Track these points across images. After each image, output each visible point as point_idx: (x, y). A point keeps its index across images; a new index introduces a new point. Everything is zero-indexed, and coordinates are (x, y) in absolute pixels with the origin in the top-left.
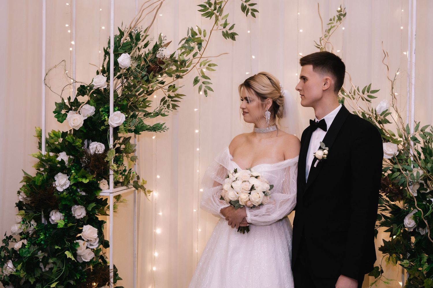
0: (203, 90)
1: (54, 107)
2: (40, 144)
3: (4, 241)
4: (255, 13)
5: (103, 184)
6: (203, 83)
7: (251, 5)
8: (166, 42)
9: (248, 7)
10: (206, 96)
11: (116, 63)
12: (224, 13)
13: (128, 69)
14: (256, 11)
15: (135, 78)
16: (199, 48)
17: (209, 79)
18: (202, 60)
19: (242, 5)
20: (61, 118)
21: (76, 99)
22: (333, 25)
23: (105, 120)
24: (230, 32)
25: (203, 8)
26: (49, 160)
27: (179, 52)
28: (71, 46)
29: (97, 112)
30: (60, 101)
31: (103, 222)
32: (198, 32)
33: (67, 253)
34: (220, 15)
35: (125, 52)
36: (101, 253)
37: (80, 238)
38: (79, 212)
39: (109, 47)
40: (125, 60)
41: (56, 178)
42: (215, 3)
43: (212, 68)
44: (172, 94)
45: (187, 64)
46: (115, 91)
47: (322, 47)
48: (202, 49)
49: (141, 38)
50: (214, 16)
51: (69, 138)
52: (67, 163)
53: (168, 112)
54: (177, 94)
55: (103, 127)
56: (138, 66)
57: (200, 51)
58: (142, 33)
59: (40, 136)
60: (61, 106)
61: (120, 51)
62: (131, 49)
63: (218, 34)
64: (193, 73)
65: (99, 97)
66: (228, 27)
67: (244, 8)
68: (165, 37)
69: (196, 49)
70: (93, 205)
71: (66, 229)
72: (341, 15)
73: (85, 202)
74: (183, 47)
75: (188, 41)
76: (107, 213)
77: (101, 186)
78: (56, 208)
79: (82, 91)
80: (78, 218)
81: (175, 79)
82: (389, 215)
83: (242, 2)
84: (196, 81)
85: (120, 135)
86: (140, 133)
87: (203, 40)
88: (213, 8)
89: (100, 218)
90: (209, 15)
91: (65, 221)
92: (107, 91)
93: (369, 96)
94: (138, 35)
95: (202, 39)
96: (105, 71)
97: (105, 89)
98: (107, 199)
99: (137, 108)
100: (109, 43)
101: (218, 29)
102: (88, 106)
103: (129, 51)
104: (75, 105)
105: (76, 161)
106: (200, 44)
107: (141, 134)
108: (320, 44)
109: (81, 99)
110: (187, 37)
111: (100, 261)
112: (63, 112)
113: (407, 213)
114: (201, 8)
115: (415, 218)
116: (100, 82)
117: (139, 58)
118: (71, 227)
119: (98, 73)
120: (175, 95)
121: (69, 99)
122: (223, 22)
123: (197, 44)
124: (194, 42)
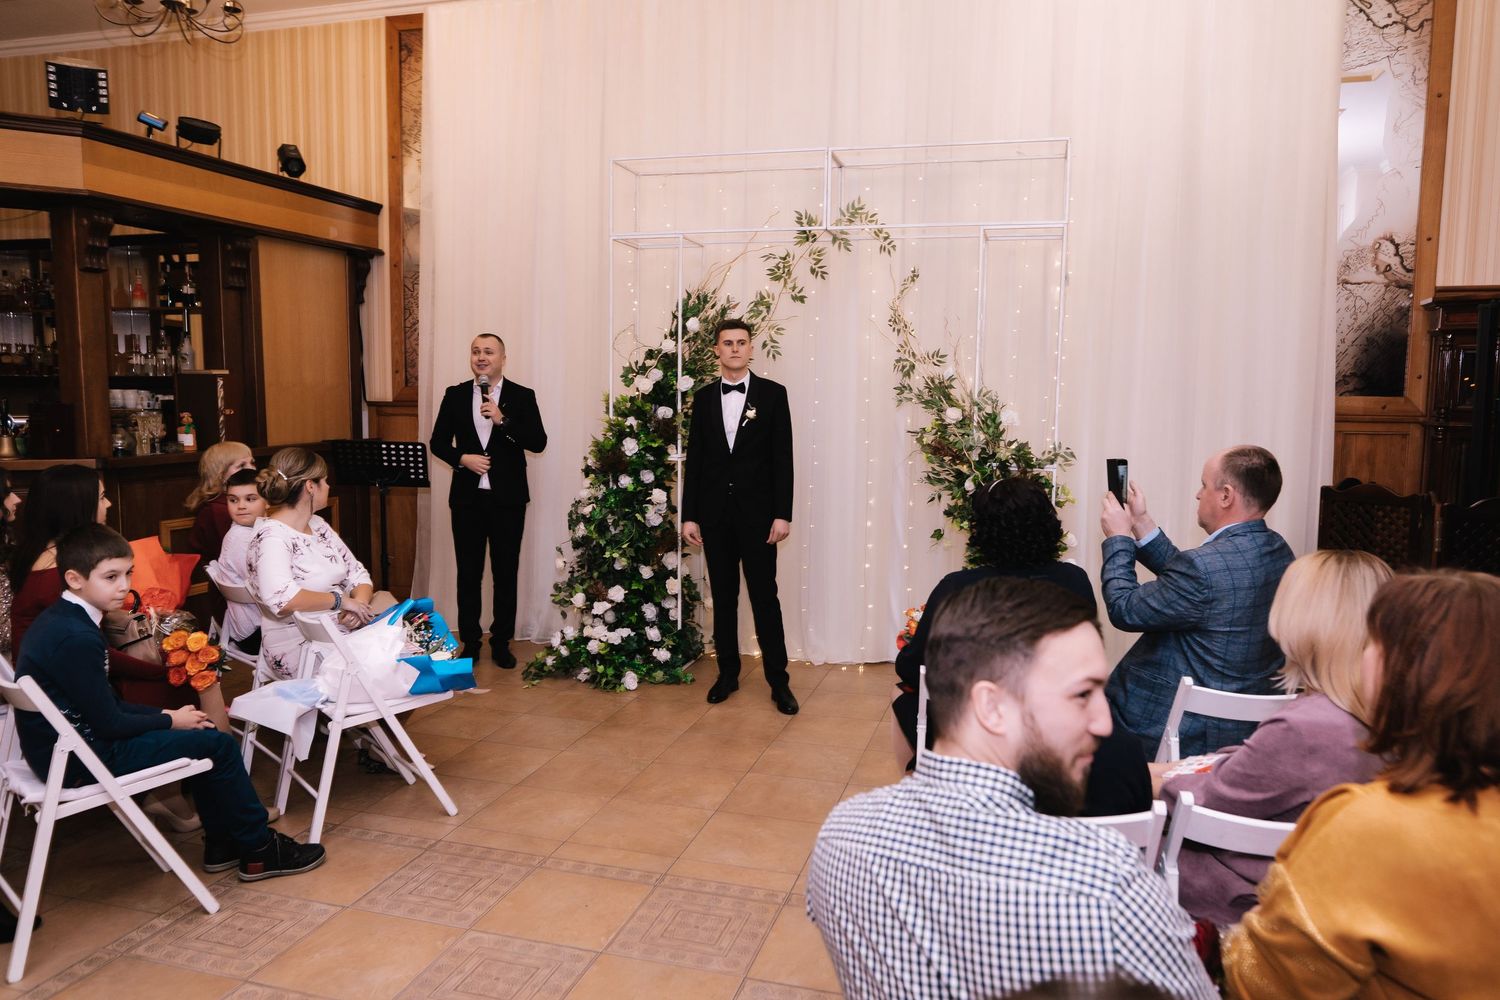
0: (771, 356)
1: (622, 372)
2: (608, 408)
3: (573, 505)
4: (824, 275)
5: (671, 449)
6: (772, 347)
7: (820, 267)
8: (734, 303)
9: (817, 269)
10: (775, 361)
11: (684, 327)
12: (793, 276)
13: (697, 334)
14: (826, 273)
15: (703, 341)
16: (768, 312)
17: (778, 343)
18: (772, 323)
19: (812, 268)
20: (628, 382)
21: (644, 364)
22: (906, 287)
23: (673, 385)
24: (799, 295)
25: (772, 273)
26: (618, 424)
27: (748, 316)
28: (635, 306)
29: (665, 376)
30: (627, 365)
31: (670, 488)
32: (766, 296)
33: (637, 515)
34: (789, 279)
35: (693, 316)
36: (669, 518)
37: (650, 502)
38: (648, 477)
39: (677, 310)
40: (693, 324)
41: (624, 442)
42: (784, 267)
43: (782, 332)
45: (756, 327)
46: (683, 355)
48: (771, 313)
49: (708, 299)
50: (783, 279)
51: (639, 402)
52: (635, 427)
55: (672, 392)
56: (706, 330)
57: (768, 314)
58: (710, 295)
59: (607, 401)
60: (629, 370)
61: (689, 314)
62: (699, 312)
63: (786, 299)
64: (761, 337)
65: (667, 360)
66: (797, 290)
67: (813, 271)
68: (733, 298)
69: (764, 313)
70: (661, 469)
71: (635, 494)
72: (915, 276)
73: (652, 466)
74: (751, 311)
75: (756, 304)
76: (674, 478)
77: (669, 451)
78: (625, 472)
79: (650, 354)
80: (647, 482)
82: (952, 479)
83: (811, 265)
84: (765, 345)
85: (687, 400)
87: (772, 304)
88: (781, 271)
89: (667, 484)
90: (778, 278)
91: (634, 485)
92: (675, 355)
93: (938, 361)
94: (706, 296)
95: (770, 302)
96: (673, 335)
97: (673, 354)
98: (674, 465)
99: (705, 372)
100: (677, 307)
101: (787, 292)
102: (655, 371)
103: (696, 315)
104: (643, 370)
105: (643, 427)
106: (768, 308)
109: (649, 363)
110: (756, 300)
111: (668, 526)
112: (630, 376)
113: (969, 476)
114: (769, 272)
115: (974, 480)
116: (668, 346)
117: (705, 320)
118: (641, 491)
119: (666, 338)
121: (637, 363)
122: (791, 285)
123: (765, 308)
124: (762, 306)
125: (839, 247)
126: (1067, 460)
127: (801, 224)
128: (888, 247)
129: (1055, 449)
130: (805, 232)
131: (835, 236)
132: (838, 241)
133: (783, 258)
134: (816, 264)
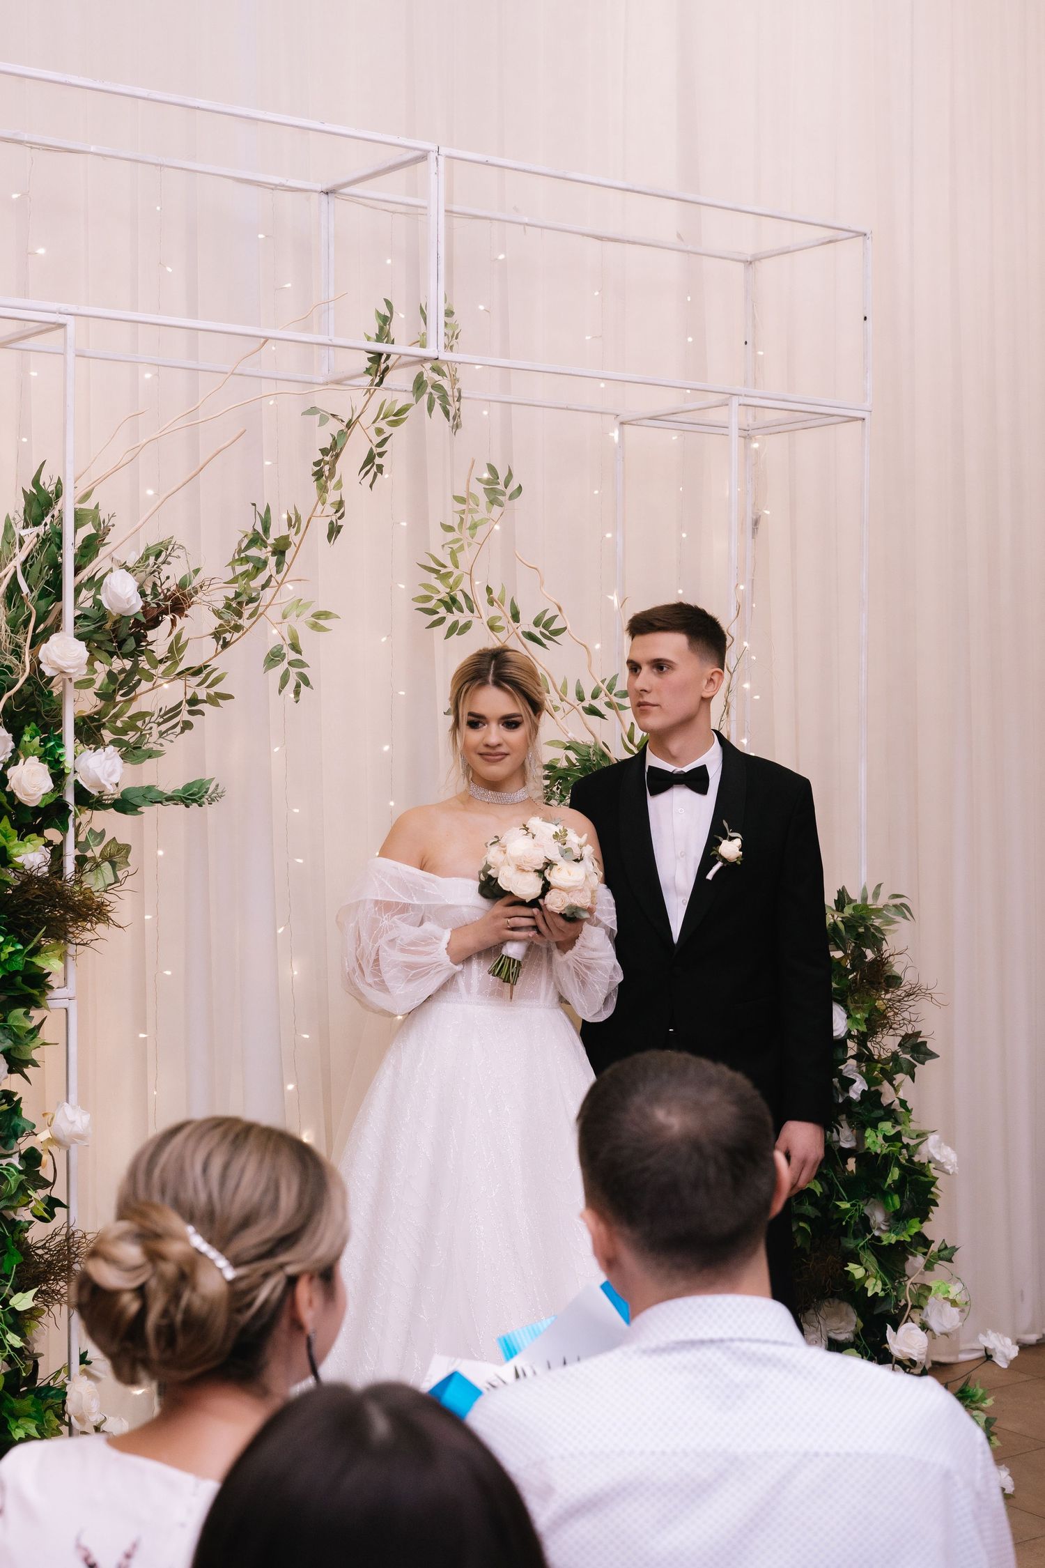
0: (290, 683)
4: (378, 474)
6: (292, 663)
9: (376, 456)
10: (297, 702)
16: (279, 564)
17: (302, 654)
19: (371, 451)
22: (477, 517)
24: (340, 522)
25: (321, 457)
32: (293, 523)
34: (332, 477)
43: (321, 622)
44: (202, 694)
47: (451, 568)
48: (284, 569)
50: (323, 480)
53: (161, 745)
54: (215, 693)
57: (278, 572)
63: (321, 528)
66: (340, 511)
67: (370, 459)
68: (112, 516)
69: (271, 568)
72: (498, 492)
74: (241, 559)
75: (254, 540)
81: (220, 649)
83: (371, 445)
84: (274, 658)
86: (139, 809)
87: (290, 543)
95: (287, 541)
101: (323, 514)
106: (280, 554)
107: (142, 813)
108: (448, 562)
110: (250, 531)
120: (208, 695)
122: (336, 496)
123: (274, 553)
124: (266, 547)
125: (430, 409)
126: (893, 921)
127: (379, 339)
128: (458, 415)
129: (865, 899)
130: (377, 357)
131: (420, 375)
132: (429, 389)
133: (350, 425)
134: (380, 445)
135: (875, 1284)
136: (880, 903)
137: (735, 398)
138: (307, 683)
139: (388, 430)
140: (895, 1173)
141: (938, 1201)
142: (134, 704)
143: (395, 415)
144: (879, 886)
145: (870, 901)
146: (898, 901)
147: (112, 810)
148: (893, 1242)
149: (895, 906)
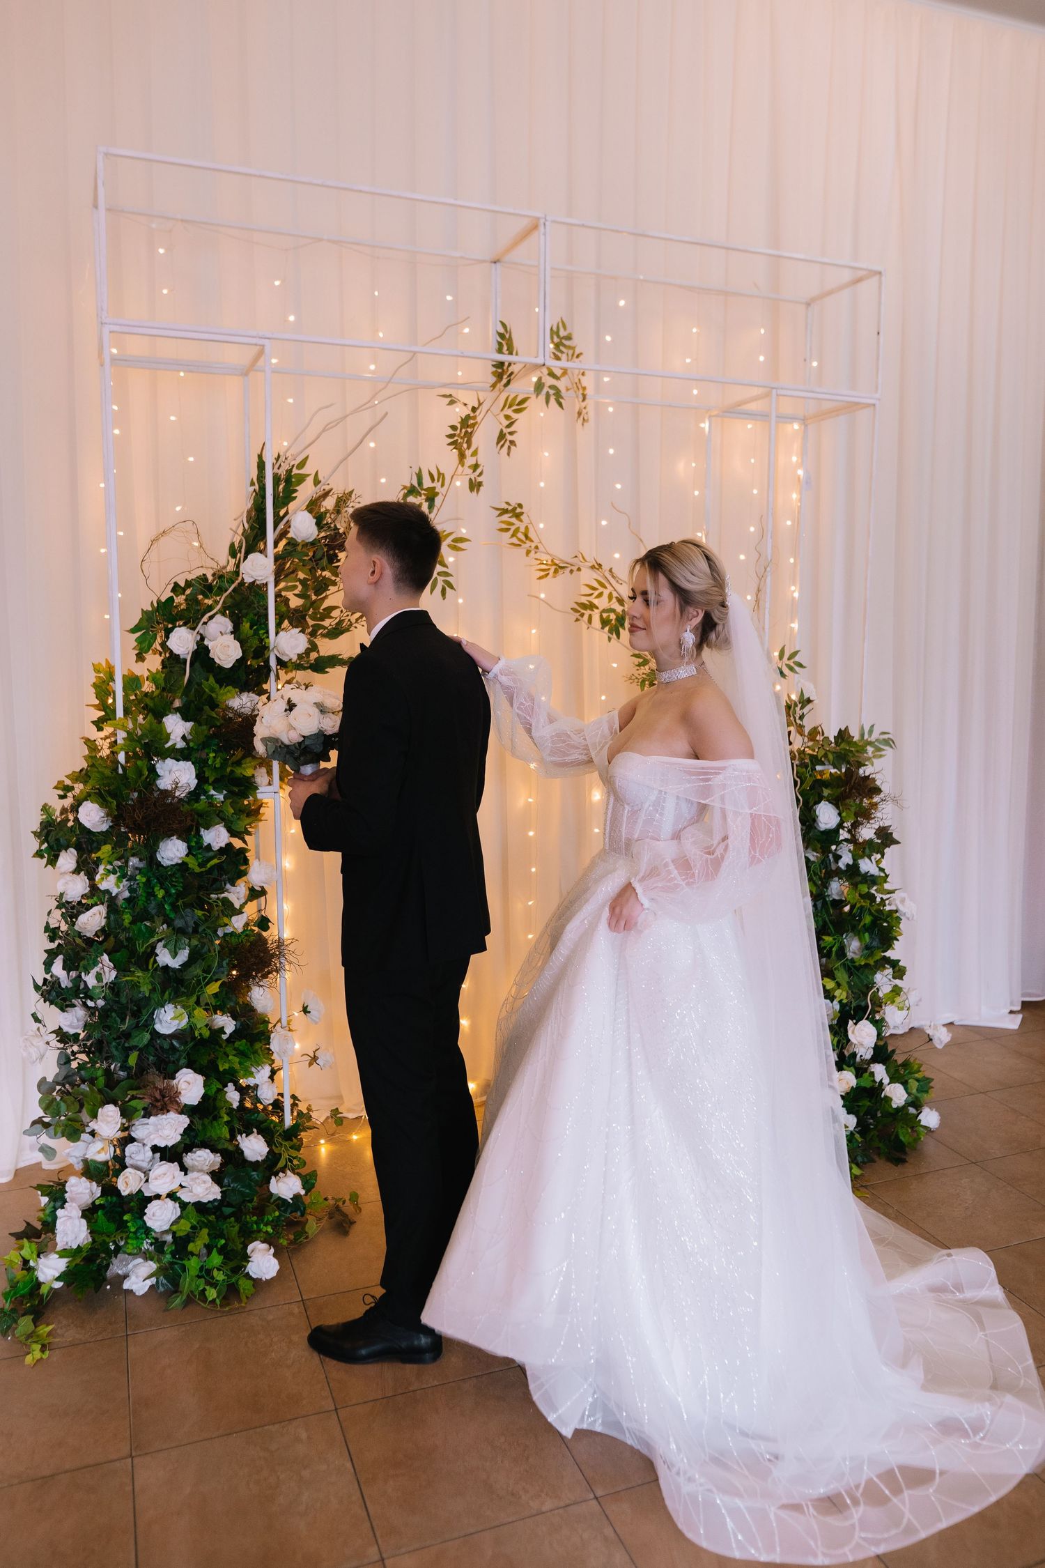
1: (138, 619)
2: (109, 701)
3: (51, 915)
4: (513, 447)
5: (261, 776)
6: (438, 574)
9: (507, 435)
16: (431, 507)
17: (447, 567)
19: (502, 431)
24: (479, 479)
25: (453, 432)
26: (141, 733)
32: (436, 478)
34: (469, 447)
41: (159, 769)
43: (460, 545)
48: (435, 510)
49: (293, 480)
58: (295, 471)
63: (463, 482)
65: (238, 598)
66: (477, 471)
67: (502, 436)
75: (412, 491)
77: (258, 780)
80: (216, 847)
83: (500, 426)
86: (327, 670)
87: (438, 494)
90: (457, 445)
91: (197, 860)
92: (259, 589)
95: (436, 491)
101: (464, 473)
102: (219, 618)
106: (431, 500)
107: (327, 672)
109: (204, 600)
110: (409, 485)
116: (259, 568)
118: (213, 867)
122: (473, 461)
123: (426, 500)
124: (421, 496)
125: (547, 402)
126: (880, 750)
127: (500, 351)
128: (584, 411)
129: (862, 735)
130: (500, 364)
131: (540, 379)
132: (546, 389)
133: (474, 409)
134: (509, 426)
135: (841, 994)
136: (873, 739)
137: (775, 390)
138: (451, 587)
139: (515, 416)
140: (867, 919)
141: (898, 938)
142: (326, 601)
143: (518, 405)
144: (873, 726)
145: (866, 736)
146: (886, 736)
147: (309, 670)
148: (863, 963)
149: (884, 740)
